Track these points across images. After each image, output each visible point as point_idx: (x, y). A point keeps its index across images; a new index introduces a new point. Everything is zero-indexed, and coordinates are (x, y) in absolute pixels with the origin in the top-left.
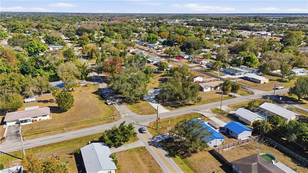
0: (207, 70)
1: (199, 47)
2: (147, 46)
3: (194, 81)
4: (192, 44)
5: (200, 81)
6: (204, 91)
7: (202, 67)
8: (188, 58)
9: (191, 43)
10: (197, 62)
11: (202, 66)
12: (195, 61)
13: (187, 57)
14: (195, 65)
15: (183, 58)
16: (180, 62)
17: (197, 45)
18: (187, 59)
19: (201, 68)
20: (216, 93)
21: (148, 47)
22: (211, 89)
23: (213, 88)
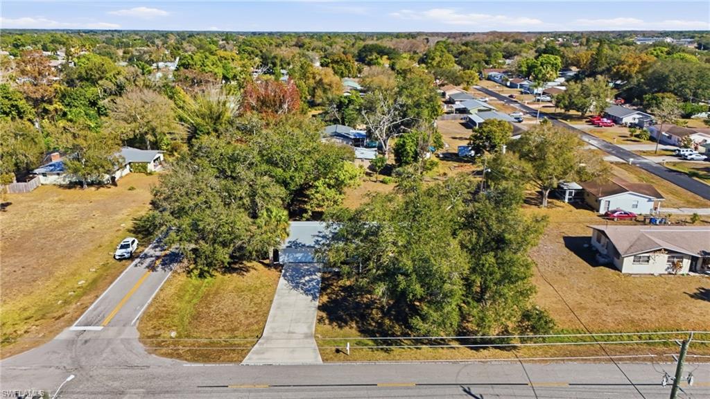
0: (701, 173)
1: (700, 91)
2: (517, 88)
3: (602, 211)
4: (672, 78)
5: (636, 212)
6: (624, 271)
7: (684, 158)
8: (637, 121)
9: (668, 76)
10: (670, 137)
11: (684, 152)
12: (659, 132)
13: (631, 117)
14: (652, 147)
15: (616, 121)
16: (596, 135)
17: (692, 83)
18: (632, 126)
19: (676, 160)
20: (694, 296)
21: (519, 89)
22: (675, 265)
23: (686, 263)
